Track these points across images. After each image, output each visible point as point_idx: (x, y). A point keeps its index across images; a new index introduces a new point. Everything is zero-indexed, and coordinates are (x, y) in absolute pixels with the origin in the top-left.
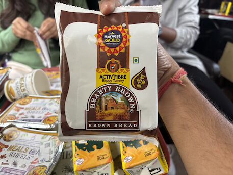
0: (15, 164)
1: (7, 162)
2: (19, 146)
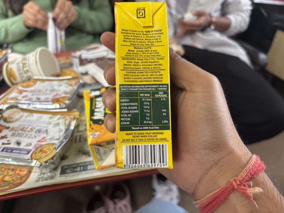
0: (18, 143)
1: (8, 142)
2: (23, 126)
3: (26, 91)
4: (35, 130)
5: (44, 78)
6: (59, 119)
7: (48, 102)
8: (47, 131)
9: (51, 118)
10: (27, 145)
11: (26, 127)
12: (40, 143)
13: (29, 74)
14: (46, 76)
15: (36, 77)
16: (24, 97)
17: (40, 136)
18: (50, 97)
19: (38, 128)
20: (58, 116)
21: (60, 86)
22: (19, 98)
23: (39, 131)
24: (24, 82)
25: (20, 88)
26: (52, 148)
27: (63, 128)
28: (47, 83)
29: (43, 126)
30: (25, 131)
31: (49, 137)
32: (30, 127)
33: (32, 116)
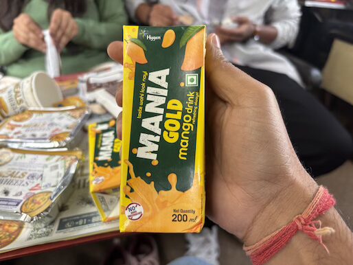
0: (6, 193)
2: (13, 171)
3: (19, 126)
4: (27, 175)
5: (42, 109)
6: (57, 161)
7: (45, 139)
8: (42, 175)
9: (47, 159)
10: (16, 195)
11: (17, 171)
12: (33, 192)
13: (23, 104)
14: (44, 106)
15: (32, 109)
16: (16, 133)
17: (33, 182)
18: (48, 133)
19: (31, 172)
20: (57, 157)
21: (60, 118)
22: (10, 135)
23: (33, 176)
24: (17, 114)
25: (12, 122)
26: (47, 197)
27: (62, 172)
28: (45, 115)
29: (37, 170)
30: (15, 177)
31: (44, 184)
32: (21, 172)
33: (25, 157)
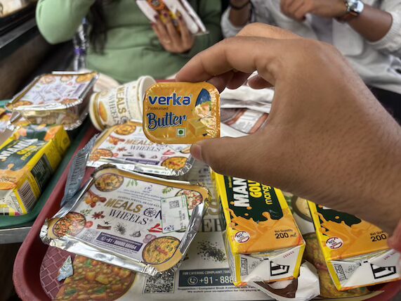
0: (121, 230)
1: (106, 225)
2: (125, 200)
3: (123, 140)
4: (143, 210)
6: (176, 195)
8: (160, 212)
9: (164, 192)
10: (134, 235)
11: (130, 202)
12: (153, 234)
13: (126, 114)
15: (134, 120)
16: (120, 150)
17: (151, 220)
18: (159, 155)
19: (148, 206)
20: (176, 190)
22: (114, 151)
23: (149, 212)
24: (116, 124)
25: (114, 134)
26: (173, 245)
29: (155, 205)
30: (128, 209)
31: (164, 225)
32: (135, 204)
33: (136, 184)
